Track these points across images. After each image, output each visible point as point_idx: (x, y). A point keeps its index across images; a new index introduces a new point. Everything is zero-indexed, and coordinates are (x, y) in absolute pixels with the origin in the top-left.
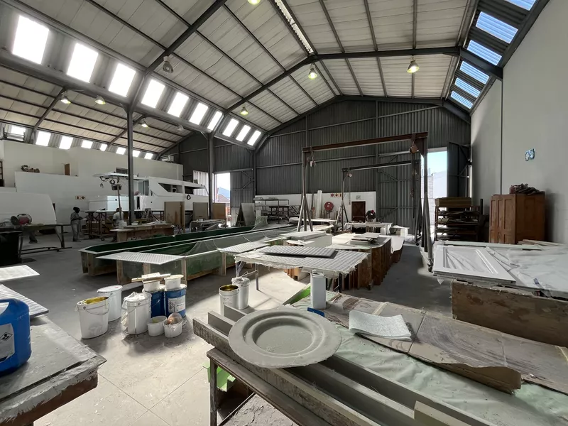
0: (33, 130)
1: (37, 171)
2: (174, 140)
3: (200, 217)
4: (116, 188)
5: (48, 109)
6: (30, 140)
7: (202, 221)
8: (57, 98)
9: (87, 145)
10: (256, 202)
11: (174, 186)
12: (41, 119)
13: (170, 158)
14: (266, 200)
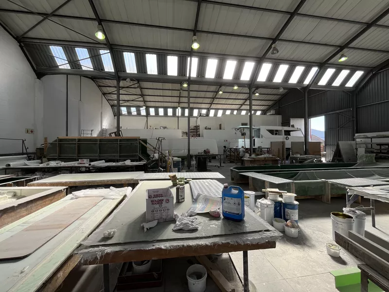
0: (208, 110)
1: (210, 129)
2: (275, 99)
3: (297, 153)
4: (243, 134)
5: (214, 98)
6: (207, 115)
7: (299, 156)
8: (217, 92)
9: (228, 112)
10: (357, 140)
11: (277, 131)
12: (211, 104)
13: (272, 112)
14: (371, 138)
